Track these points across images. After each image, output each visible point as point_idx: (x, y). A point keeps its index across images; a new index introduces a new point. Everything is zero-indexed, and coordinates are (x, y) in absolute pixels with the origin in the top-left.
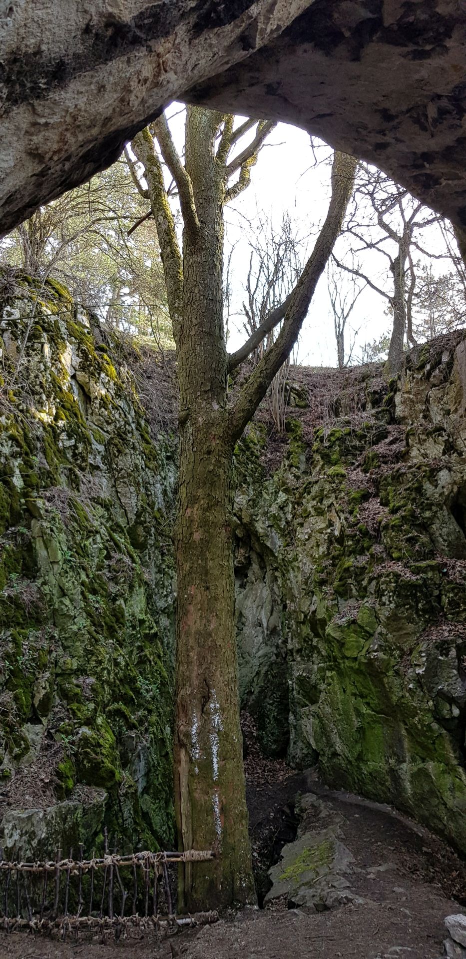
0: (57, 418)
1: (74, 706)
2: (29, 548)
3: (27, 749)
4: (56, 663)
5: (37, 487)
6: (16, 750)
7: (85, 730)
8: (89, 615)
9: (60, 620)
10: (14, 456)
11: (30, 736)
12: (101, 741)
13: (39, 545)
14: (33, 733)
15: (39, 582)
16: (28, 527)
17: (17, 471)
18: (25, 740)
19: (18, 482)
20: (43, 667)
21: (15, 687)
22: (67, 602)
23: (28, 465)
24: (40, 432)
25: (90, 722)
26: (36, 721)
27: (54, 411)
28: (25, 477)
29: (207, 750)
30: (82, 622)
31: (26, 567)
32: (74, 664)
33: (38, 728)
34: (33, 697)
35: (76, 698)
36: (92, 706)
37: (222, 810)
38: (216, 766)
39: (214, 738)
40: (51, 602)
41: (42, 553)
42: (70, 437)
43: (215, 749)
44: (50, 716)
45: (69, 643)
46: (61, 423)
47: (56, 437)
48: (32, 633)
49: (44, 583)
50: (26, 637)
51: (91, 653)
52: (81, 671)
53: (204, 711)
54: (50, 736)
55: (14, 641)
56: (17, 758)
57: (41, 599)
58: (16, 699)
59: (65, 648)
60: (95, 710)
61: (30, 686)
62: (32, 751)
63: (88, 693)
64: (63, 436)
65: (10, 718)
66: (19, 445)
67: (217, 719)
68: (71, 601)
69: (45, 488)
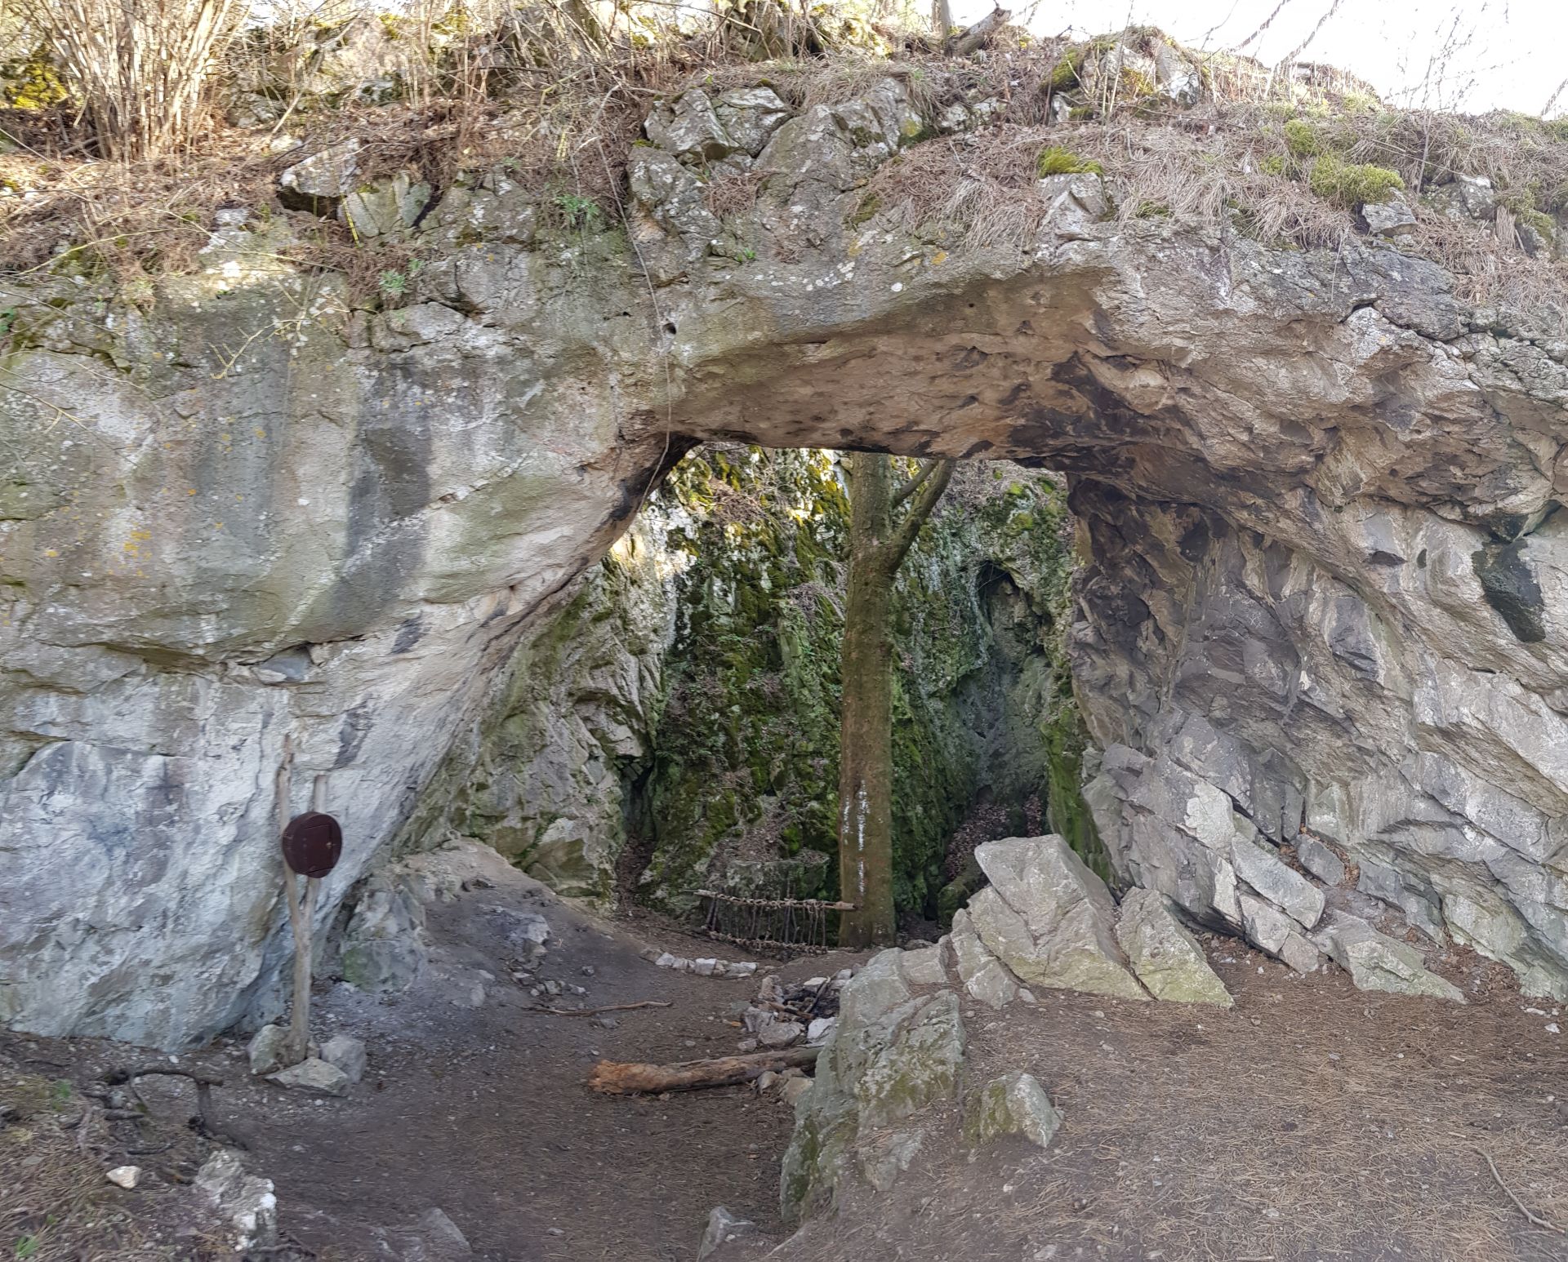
0: (813, 513)
1: (805, 783)
2: (774, 644)
3: (759, 815)
4: (794, 745)
5: (786, 586)
6: (750, 816)
7: (815, 805)
8: (827, 703)
9: (800, 708)
10: (762, 560)
11: (763, 805)
12: (829, 814)
13: (782, 642)
14: (766, 803)
15: (782, 674)
16: (775, 625)
17: (765, 575)
18: (759, 808)
19: (765, 584)
20: (780, 749)
21: (754, 764)
22: (806, 692)
23: (776, 567)
24: (793, 531)
25: (819, 798)
26: (771, 793)
27: (810, 507)
28: (773, 580)
29: (854, 828)
30: (820, 710)
31: (770, 662)
32: (811, 747)
33: (772, 799)
34: (769, 774)
35: (809, 777)
36: (822, 784)
37: (866, 874)
38: (861, 840)
39: (861, 818)
40: (791, 693)
41: (785, 649)
42: (828, 529)
43: (861, 827)
44: (785, 790)
45: (807, 729)
46: (818, 517)
47: (813, 531)
48: (772, 720)
49: (786, 676)
50: (765, 723)
51: (826, 738)
52: (817, 753)
53: (855, 797)
54: (782, 807)
55: (753, 726)
56: (751, 821)
57: (782, 690)
58: (753, 774)
59: (804, 733)
60: (825, 788)
61: (766, 764)
62: (764, 817)
63: (821, 773)
64: (822, 529)
65: (746, 790)
66: (768, 550)
67: (864, 804)
68: (810, 691)
69: (795, 586)
